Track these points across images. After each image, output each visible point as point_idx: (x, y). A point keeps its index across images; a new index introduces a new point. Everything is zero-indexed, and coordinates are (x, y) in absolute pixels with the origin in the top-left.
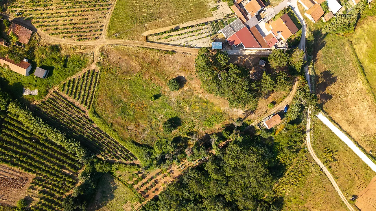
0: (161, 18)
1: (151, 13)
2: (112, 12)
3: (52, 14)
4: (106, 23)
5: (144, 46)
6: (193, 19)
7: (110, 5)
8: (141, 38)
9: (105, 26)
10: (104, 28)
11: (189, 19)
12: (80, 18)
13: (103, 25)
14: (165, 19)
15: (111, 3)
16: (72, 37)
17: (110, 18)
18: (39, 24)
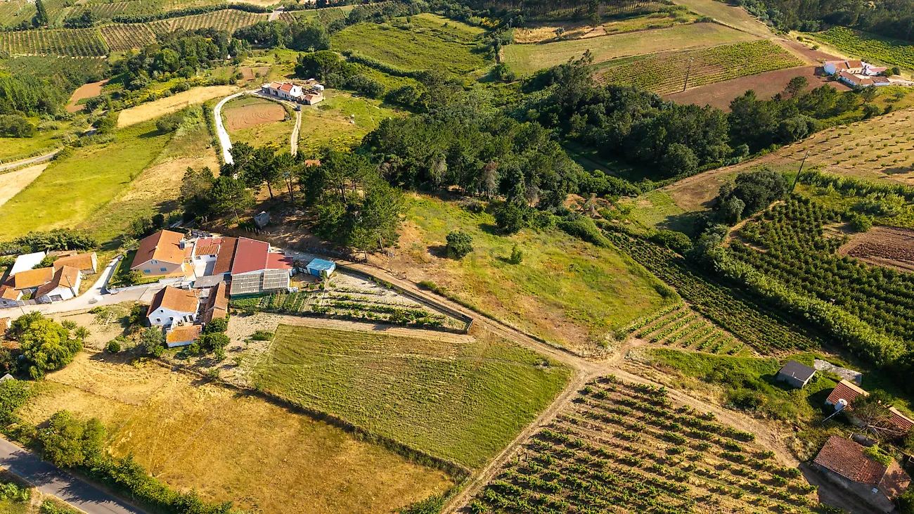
0: (406, 360)
1: (423, 380)
2: (532, 425)
3: (737, 496)
4: (563, 403)
5: (484, 318)
6: (328, 333)
7: (529, 447)
8: (483, 335)
9: (569, 398)
10: (575, 395)
11: (339, 335)
12: (642, 448)
13: (573, 401)
14: (398, 354)
15: (526, 451)
16: (682, 411)
17: (544, 412)
18: (792, 483)
